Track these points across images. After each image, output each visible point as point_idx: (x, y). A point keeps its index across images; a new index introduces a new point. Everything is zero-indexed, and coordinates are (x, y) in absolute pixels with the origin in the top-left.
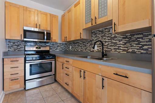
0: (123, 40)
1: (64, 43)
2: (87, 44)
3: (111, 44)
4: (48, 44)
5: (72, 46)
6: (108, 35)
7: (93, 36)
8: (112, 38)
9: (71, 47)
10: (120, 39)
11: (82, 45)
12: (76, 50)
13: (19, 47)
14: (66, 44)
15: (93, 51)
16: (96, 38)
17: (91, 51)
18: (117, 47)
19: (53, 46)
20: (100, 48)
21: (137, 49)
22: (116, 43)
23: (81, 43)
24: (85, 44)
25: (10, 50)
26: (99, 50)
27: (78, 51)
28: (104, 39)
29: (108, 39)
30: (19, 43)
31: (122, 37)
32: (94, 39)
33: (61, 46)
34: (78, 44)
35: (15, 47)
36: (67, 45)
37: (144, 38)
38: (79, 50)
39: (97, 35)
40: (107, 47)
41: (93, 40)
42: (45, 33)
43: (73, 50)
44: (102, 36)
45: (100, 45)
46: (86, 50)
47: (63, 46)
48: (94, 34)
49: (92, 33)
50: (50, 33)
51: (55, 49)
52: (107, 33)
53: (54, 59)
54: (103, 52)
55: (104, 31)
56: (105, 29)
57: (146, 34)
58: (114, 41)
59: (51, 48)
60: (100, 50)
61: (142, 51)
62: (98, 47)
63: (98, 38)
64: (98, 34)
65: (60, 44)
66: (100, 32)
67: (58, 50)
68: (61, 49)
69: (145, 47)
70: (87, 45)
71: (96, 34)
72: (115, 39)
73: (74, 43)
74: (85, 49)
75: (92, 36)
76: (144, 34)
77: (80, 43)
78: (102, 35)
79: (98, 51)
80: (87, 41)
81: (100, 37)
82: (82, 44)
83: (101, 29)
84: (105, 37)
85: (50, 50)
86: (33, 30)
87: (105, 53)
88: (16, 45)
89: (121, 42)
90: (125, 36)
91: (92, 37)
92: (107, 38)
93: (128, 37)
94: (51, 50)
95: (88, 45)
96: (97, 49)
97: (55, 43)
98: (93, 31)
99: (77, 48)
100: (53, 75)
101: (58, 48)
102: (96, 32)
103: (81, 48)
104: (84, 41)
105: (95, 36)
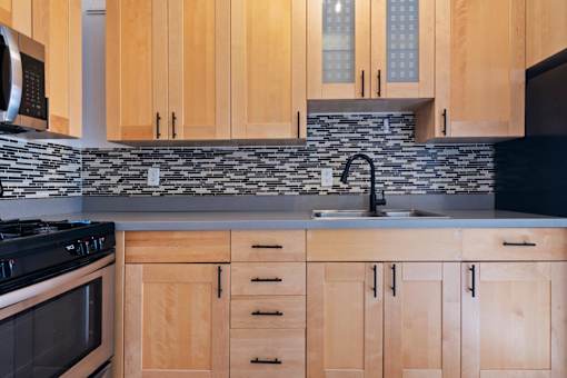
0: (418, 158)
2: (284, 162)
3: (384, 169)
5: (165, 168)
6: (374, 140)
7: (315, 132)
8: (387, 148)
9: (154, 174)
10: (411, 154)
11: (255, 164)
12: (201, 190)
15: (315, 192)
16: (328, 144)
17: (304, 193)
18: (403, 178)
19: (13, 164)
21: (449, 183)
22: (399, 166)
24: (266, 161)
26: (342, 186)
28: (359, 150)
29: (376, 153)
32: (317, 144)
34: (219, 158)
36: (116, 160)
37: (461, 158)
38: (230, 190)
39: (331, 131)
41: (314, 149)
43: (180, 190)
44: (352, 140)
46: (277, 188)
48: (319, 126)
51: (26, 183)
52: (371, 131)
54: (372, 195)
55: (359, 123)
56: (366, 118)
57: (464, 149)
58: (394, 160)
60: (347, 186)
61: (458, 188)
62: (335, 175)
63: (337, 143)
64: (336, 131)
66: (347, 126)
68: (63, 187)
69: (463, 179)
70: (278, 167)
71: (327, 126)
72: (397, 154)
73: (185, 154)
74: (272, 184)
76: (461, 148)
77: (236, 155)
78: (353, 135)
79: (334, 191)
80: (281, 151)
81: (347, 140)
83: (348, 115)
84: (363, 145)
87: (379, 197)
89: (414, 165)
90: (423, 149)
91: (310, 138)
92: (373, 150)
93: (430, 151)
95: (286, 166)
96: (331, 185)
98: (312, 115)
99: (210, 181)
101: (46, 178)
102: (327, 121)
103: (245, 181)
104: (265, 151)
105: (322, 133)
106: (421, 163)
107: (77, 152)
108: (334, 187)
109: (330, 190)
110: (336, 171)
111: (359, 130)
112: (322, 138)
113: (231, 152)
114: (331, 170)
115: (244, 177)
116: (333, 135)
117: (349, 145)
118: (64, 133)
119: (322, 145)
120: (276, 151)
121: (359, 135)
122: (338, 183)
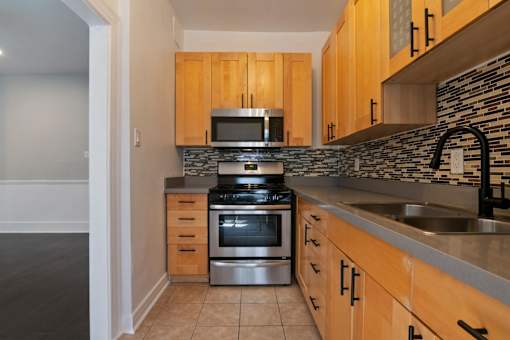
1: (339, 147)
2: (419, 145)
4: (281, 156)
5: (361, 159)
7: (445, 105)
9: (358, 162)
11: (400, 151)
12: (374, 175)
13: (206, 166)
14: (343, 151)
15: (444, 181)
16: (458, 116)
17: (435, 181)
19: (299, 161)
23: (393, 143)
24: (407, 147)
25: (189, 173)
26: (476, 173)
27: (381, 178)
28: (500, 115)
30: (206, 155)
32: (447, 119)
33: (325, 161)
34: (382, 148)
35: (198, 165)
36: (347, 155)
38: (387, 176)
39: (462, 97)
42: (267, 119)
43: (366, 174)
44: (489, 102)
46: (414, 175)
47: (334, 160)
48: (449, 95)
49: (439, 92)
50: (282, 119)
51: (305, 169)
53: (289, 206)
55: (499, 72)
59: (291, 166)
62: (466, 159)
63: (470, 111)
64: (467, 95)
65: (323, 151)
66: (482, 82)
67: (316, 175)
68: (326, 172)
70: (415, 152)
71: (457, 92)
73: (369, 146)
74: (411, 170)
75: (439, 109)
77: (390, 143)
78: (490, 94)
79: (466, 180)
80: (417, 135)
81: (482, 104)
82: (396, 149)
83: (482, 66)
84: (505, 106)
85: (287, 174)
86: (250, 115)
88: (201, 161)
91: (440, 114)
94: (290, 175)
95: (421, 151)
96: (461, 171)
97: (303, 151)
98: (443, 84)
99: (378, 168)
100: (287, 258)
101: (316, 166)
102: (457, 85)
103: (394, 167)
104: (406, 136)
105: (452, 103)
107: (337, 151)
108: (466, 174)
109: (463, 180)
110: (468, 153)
111: (499, 84)
112: (452, 110)
113: (387, 141)
114: (461, 150)
115: (393, 164)
116: (464, 103)
117: (486, 110)
118: (300, 145)
119: (453, 119)
120: (413, 135)
121: (500, 91)
122: (470, 170)
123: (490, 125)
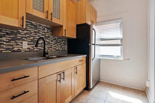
6: (42, 33)
8: (46, 37)
10: (52, 39)
15: (19, 51)
17: (14, 51)
18: (50, 46)
20: (32, 46)
26: (31, 48)
28: (37, 36)
31: (53, 38)
32: (21, 31)
40: (41, 45)
41: (19, 33)
44: (35, 32)
45: (33, 43)
52: (41, 30)
54: (44, 51)
55: (38, 27)
56: (40, 26)
58: (48, 41)
60: (33, 48)
61: (62, 49)
62: (28, 44)
64: (29, 27)
72: (48, 39)
76: (62, 39)
78: (35, 30)
79: (28, 50)
81: (33, 32)
83: (34, 23)
89: (53, 42)
93: (56, 39)
106: (54, 42)
108: (28, 48)
109: (27, 50)
110: (29, 43)
114: (27, 42)
117: (34, 34)
119: (23, 32)
121: (37, 31)
122: (29, 47)
123: (35, 37)
